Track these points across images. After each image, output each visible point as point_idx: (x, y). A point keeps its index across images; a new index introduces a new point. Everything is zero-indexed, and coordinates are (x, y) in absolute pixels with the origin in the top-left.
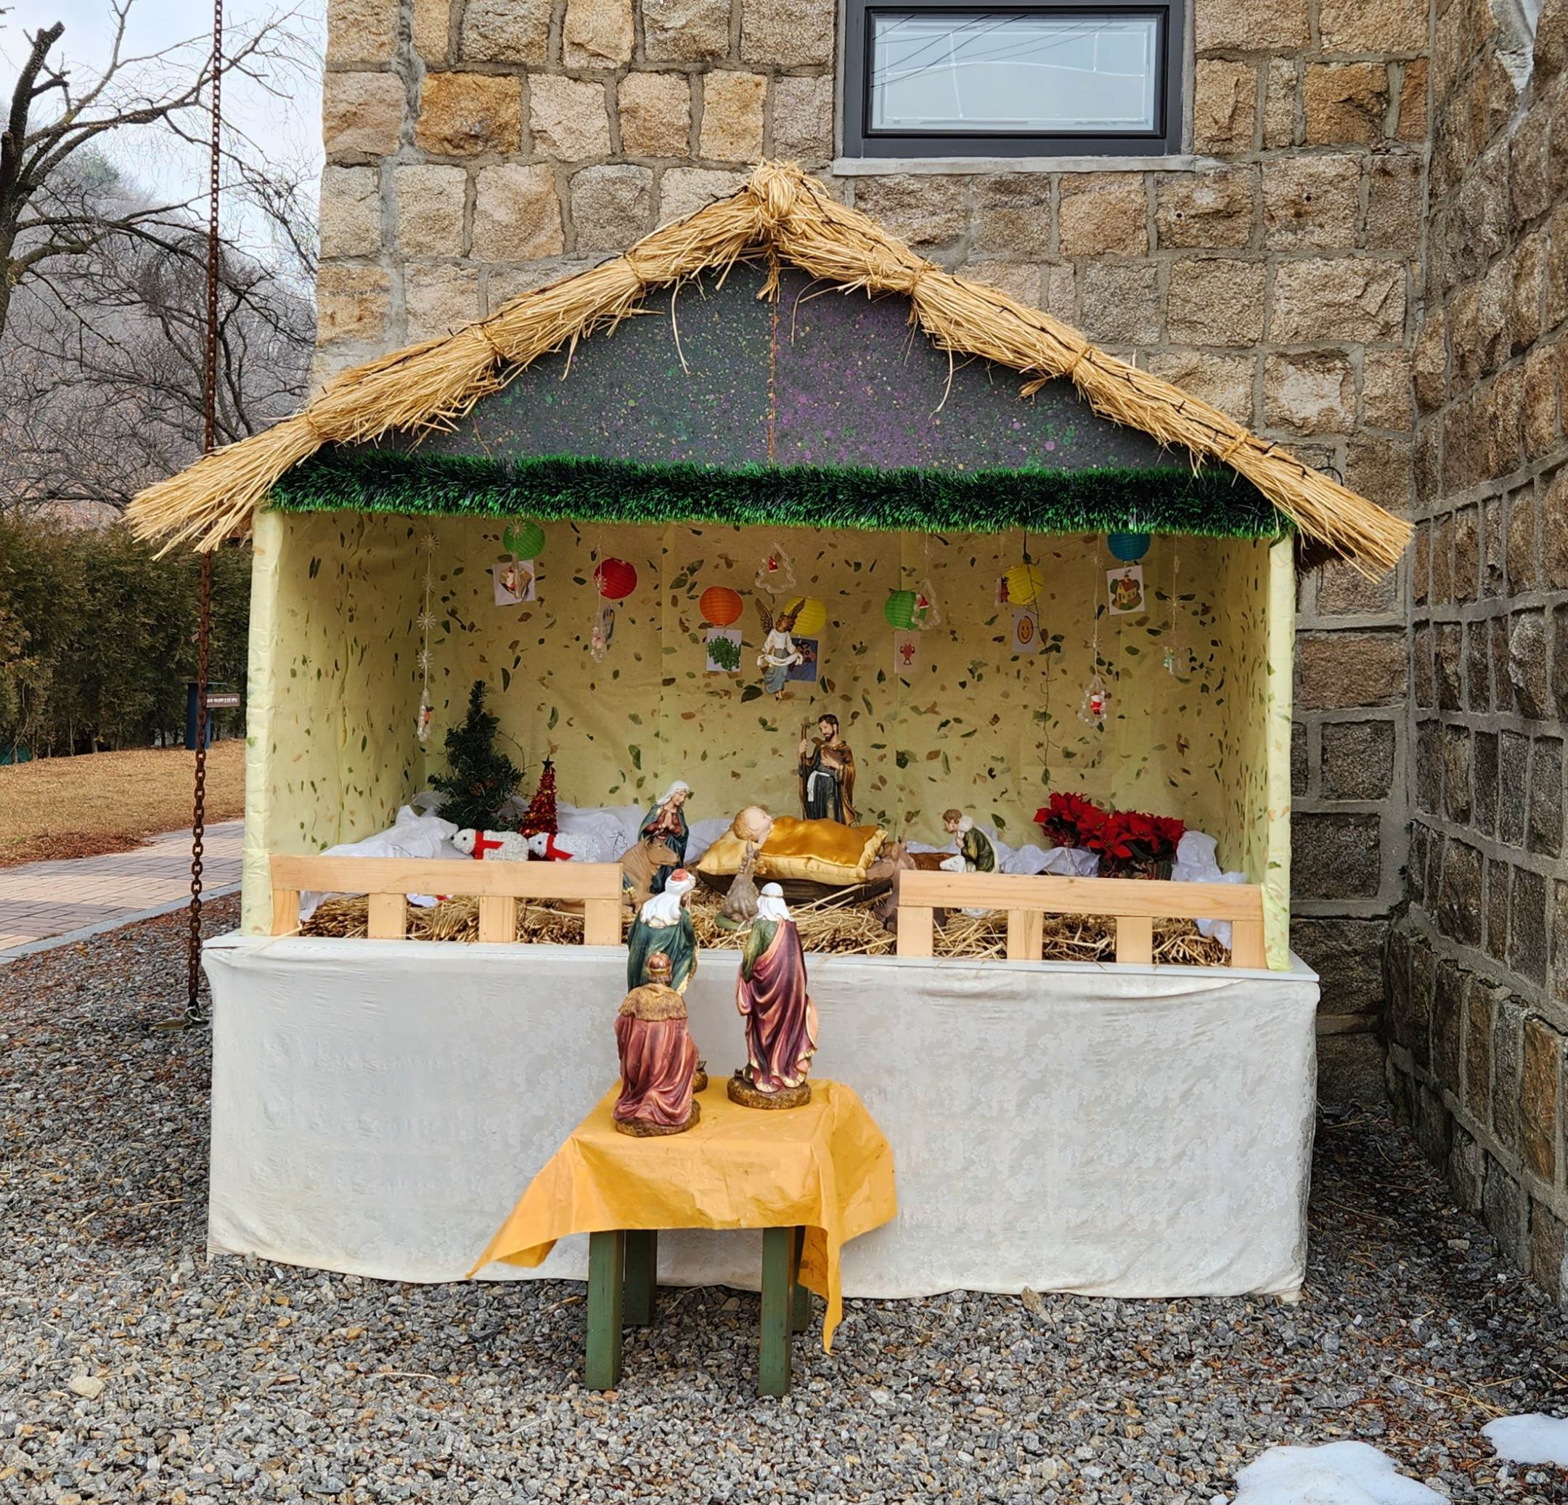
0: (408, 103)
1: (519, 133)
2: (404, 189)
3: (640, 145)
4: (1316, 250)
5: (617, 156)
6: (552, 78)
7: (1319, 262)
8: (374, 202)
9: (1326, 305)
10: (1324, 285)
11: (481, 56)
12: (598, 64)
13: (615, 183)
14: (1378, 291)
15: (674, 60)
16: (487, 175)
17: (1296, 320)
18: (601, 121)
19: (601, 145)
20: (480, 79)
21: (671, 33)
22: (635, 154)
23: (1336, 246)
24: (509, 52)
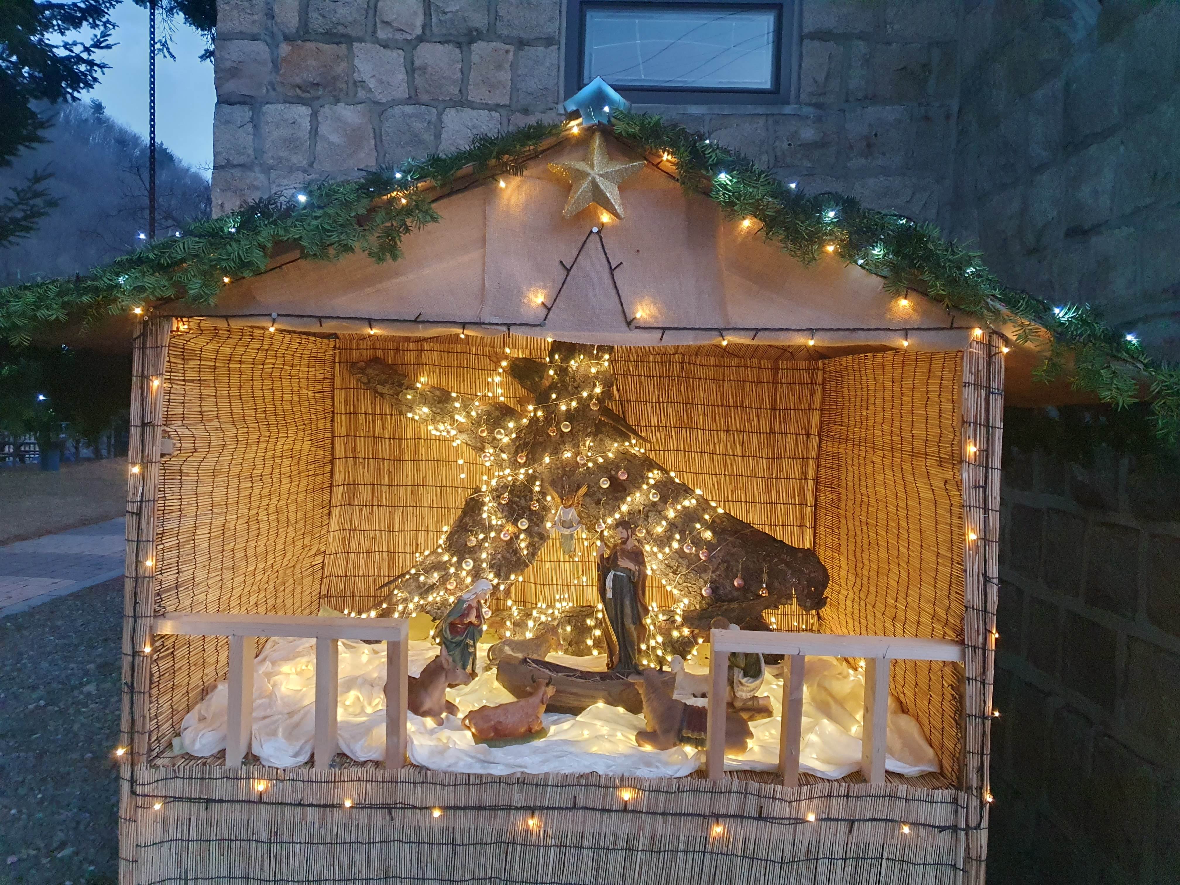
0: (272, 62)
1: (347, 82)
2: (270, 119)
3: (428, 92)
4: (880, 170)
5: (413, 99)
6: (369, 45)
7: (882, 178)
8: (249, 128)
10: (885, 193)
11: (321, 30)
12: (399, 36)
13: (410, 117)
15: (451, 34)
16: (326, 110)
18: (401, 76)
19: (401, 92)
20: (321, 45)
21: (449, 16)
22: (425, 97)
23: (893, 167)
24: (340, 28)
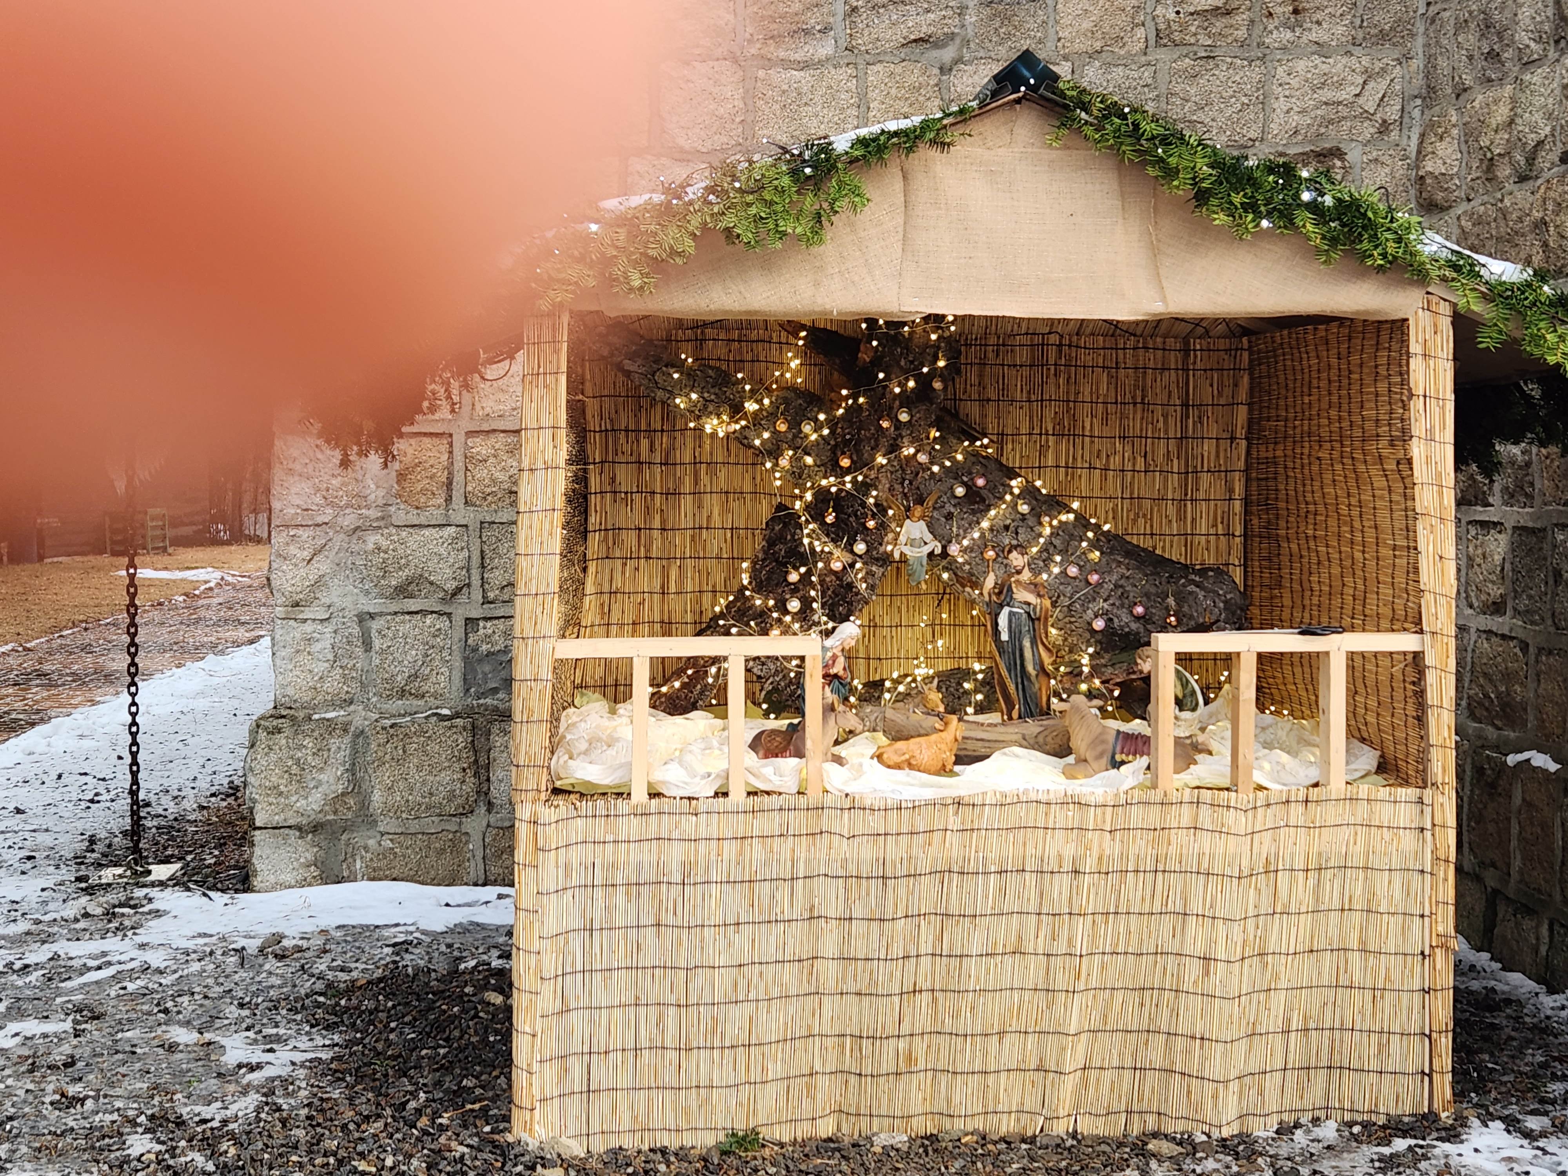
4: (1315, 48)
7: (1317, 60)
9: (1326, 104)
10: (1323, 84)
14: (1378, 87)
17: (1295, 119)
23: (1334, 43)
